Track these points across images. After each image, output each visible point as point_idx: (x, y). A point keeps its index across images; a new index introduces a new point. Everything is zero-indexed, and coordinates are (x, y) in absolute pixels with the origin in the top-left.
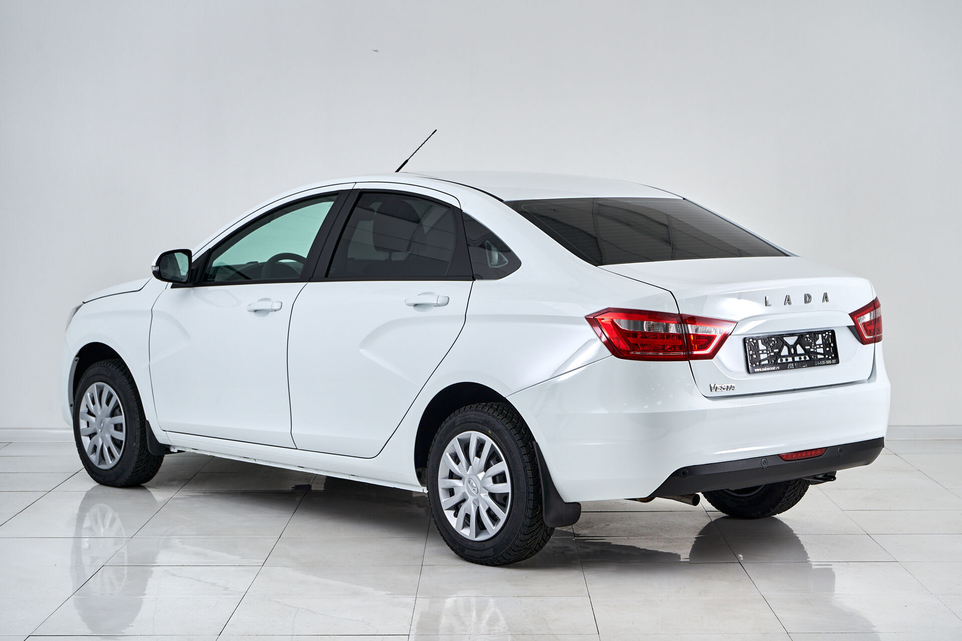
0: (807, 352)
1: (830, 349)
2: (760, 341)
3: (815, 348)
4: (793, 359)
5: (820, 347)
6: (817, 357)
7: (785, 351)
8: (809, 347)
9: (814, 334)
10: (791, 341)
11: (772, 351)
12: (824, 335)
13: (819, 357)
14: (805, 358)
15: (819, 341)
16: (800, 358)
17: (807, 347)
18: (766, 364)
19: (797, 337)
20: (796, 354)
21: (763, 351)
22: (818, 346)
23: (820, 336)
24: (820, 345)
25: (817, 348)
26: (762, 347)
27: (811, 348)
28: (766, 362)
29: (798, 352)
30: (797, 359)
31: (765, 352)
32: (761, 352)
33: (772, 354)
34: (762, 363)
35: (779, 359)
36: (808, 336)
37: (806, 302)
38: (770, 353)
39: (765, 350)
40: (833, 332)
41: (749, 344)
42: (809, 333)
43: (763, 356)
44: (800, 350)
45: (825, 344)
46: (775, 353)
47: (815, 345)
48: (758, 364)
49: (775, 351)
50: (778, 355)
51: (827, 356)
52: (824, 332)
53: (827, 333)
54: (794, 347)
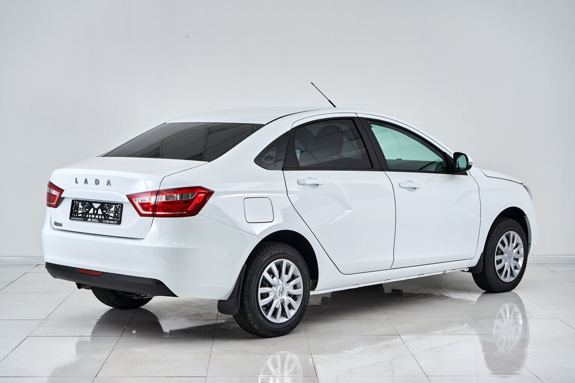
0: (104, 214)
1: (118, 215)
2: (80, 203)
3: (109, 212)
4: (95, 216)
5: (112, 213)
6: (109, 218)
7: (91, 211)
8: (105, 211)
9: (110, 204)
10: (96, 206)
11: (85, 210)
12: (117, 206)
13: (110, 218)
14: (102, 217)
15: (113, 209)
16: (99, 217)
17: (104, 211)
18: (80, 216)
19: (100, 204)
20: (97, 214)
21: (80, 208)
22: (111, 212)
23: (114, 206)
24: (112, 211)
25: (110, 213)
26: (80, 206)
27: (107, 212)
28: (81, 215)
29: (99, 213)
30: (97, 217)
31: (81, 209)
32: (79, 209)
33: (85, 211)
34: (79, 215)
35: (87, 215)
36: (106, 205)
37: (96, 184)
38: (84, 210)
39: (81, 208)
40: (122, 205)
41: (74, 204)
42: (108, 203)
43: (80, 212)
44: (100, 212)
45: (116, 212)
46: (86, 211)
47: (110, 211)
48: (76, 215)
49: (87, 210)
50: (87, 213)
51: (115, 219)
52: (117, 204)
53: (119, 205)
54: (97, 209)
